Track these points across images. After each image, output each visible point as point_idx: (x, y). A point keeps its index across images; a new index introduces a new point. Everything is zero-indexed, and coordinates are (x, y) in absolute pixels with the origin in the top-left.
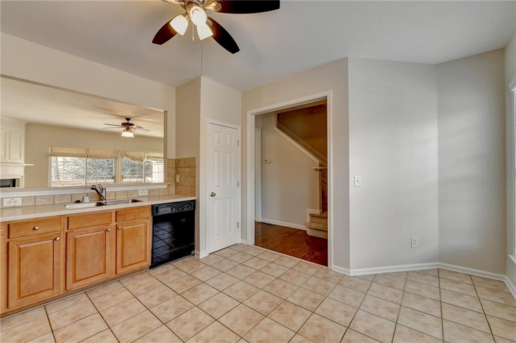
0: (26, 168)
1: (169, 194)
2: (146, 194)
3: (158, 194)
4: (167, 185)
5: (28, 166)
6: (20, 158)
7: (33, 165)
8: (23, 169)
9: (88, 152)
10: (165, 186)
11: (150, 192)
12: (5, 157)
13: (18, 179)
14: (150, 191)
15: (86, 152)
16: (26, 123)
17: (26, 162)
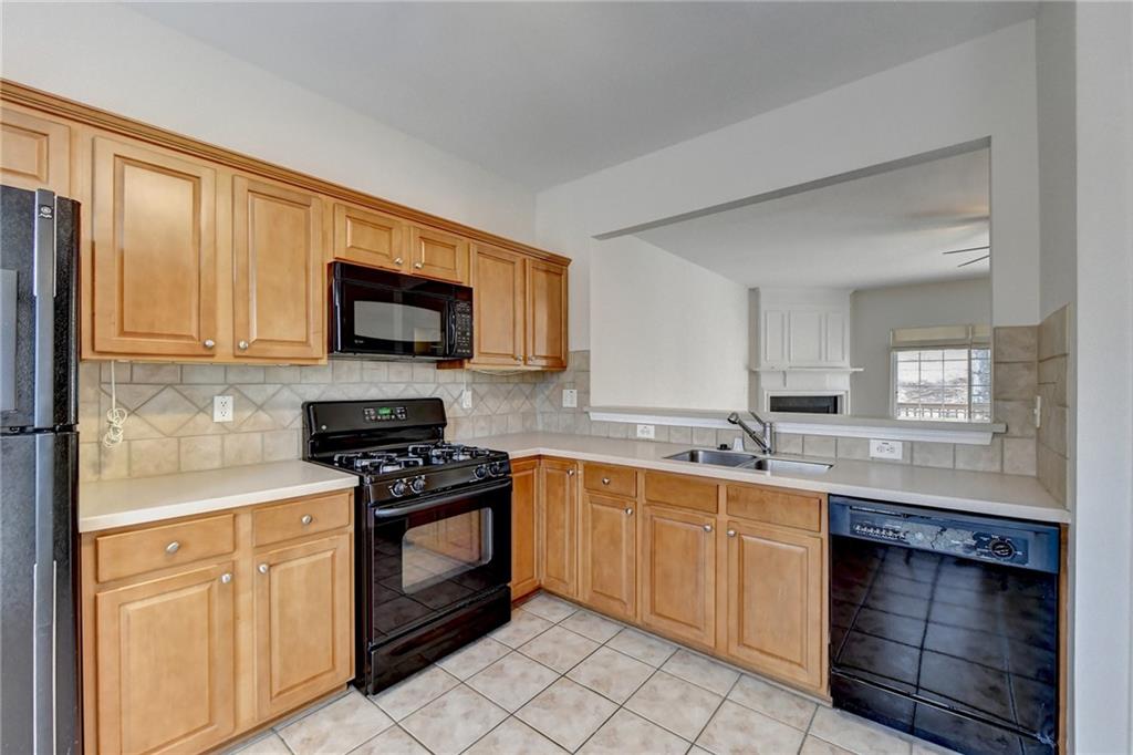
0: (854, 376)
1: (1002, 473)
2: (897, 455)
3: (951, 467)
4: (990, 435)
5: (855, 372)
6: (843, 358)
7: (861, 370)
8: (847, 379)
9: (973, 333)
10: (985, 439)
11: (912, 449)
12: (820, 357)
13: (841, 396)
14: (911, 447)
15: (968, 334)
16: (851, 292)
17: (852, 366)
